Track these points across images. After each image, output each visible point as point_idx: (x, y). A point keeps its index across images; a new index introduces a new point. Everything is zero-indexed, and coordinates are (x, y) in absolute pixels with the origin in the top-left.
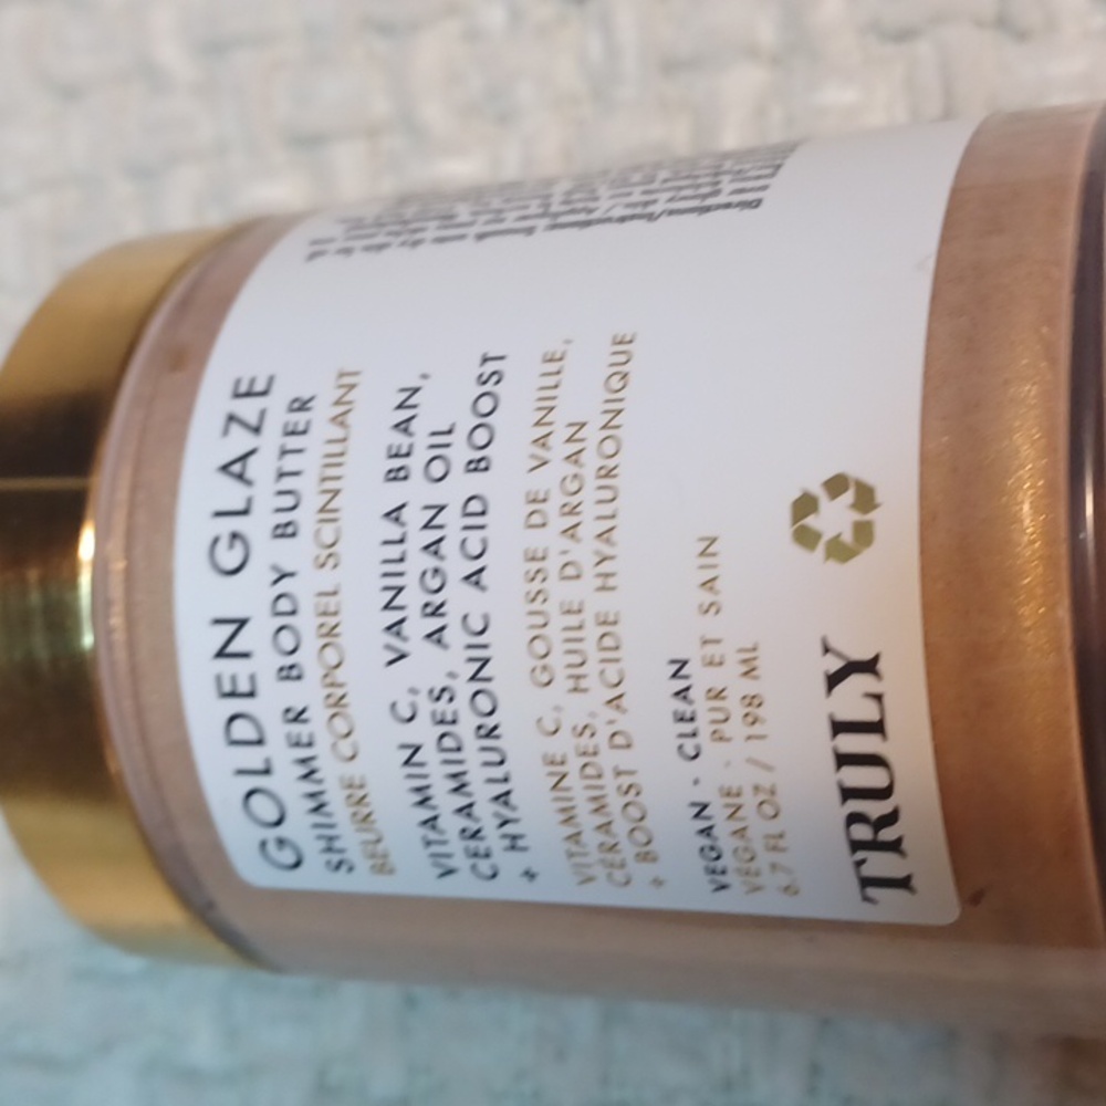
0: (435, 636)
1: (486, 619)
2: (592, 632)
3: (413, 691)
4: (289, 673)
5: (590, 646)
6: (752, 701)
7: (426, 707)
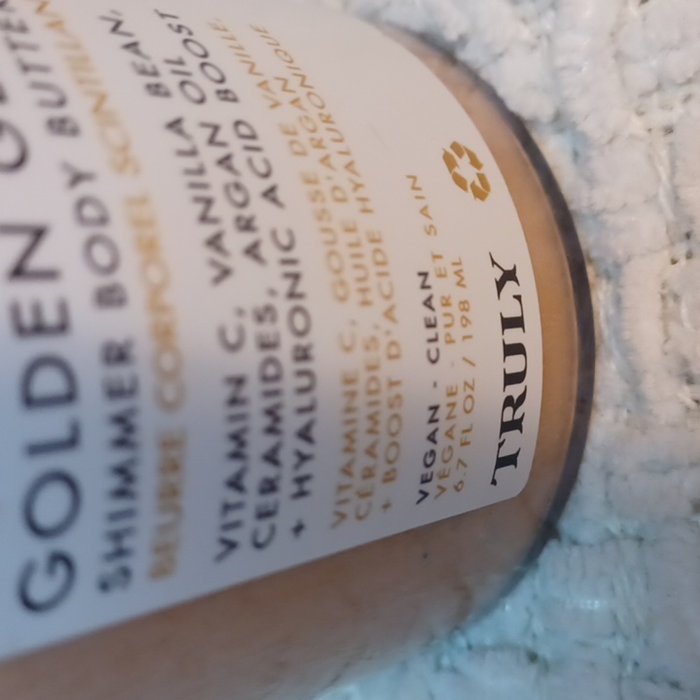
0: (252, 251)
1: (290, 233)
2: (367, 248)
3: (240, 312)
4: (109, 297)
5: (367, 261)
6: (464, 306)
7: (252, 329)
